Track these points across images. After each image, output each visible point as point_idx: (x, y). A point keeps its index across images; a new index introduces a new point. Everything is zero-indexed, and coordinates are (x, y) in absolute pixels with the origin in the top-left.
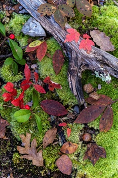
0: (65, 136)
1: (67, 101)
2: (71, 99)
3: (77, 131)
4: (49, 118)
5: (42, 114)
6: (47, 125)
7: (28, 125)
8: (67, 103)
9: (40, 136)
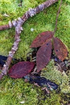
0: (49, 80)
1: (24, 56)
2: (26, 52)
3: (53, 67)
4: (25, 80)
5: (18, 83)
6: (28, 86)
7: (16, 100)
8: (25, 57)
9: (33, 99)
